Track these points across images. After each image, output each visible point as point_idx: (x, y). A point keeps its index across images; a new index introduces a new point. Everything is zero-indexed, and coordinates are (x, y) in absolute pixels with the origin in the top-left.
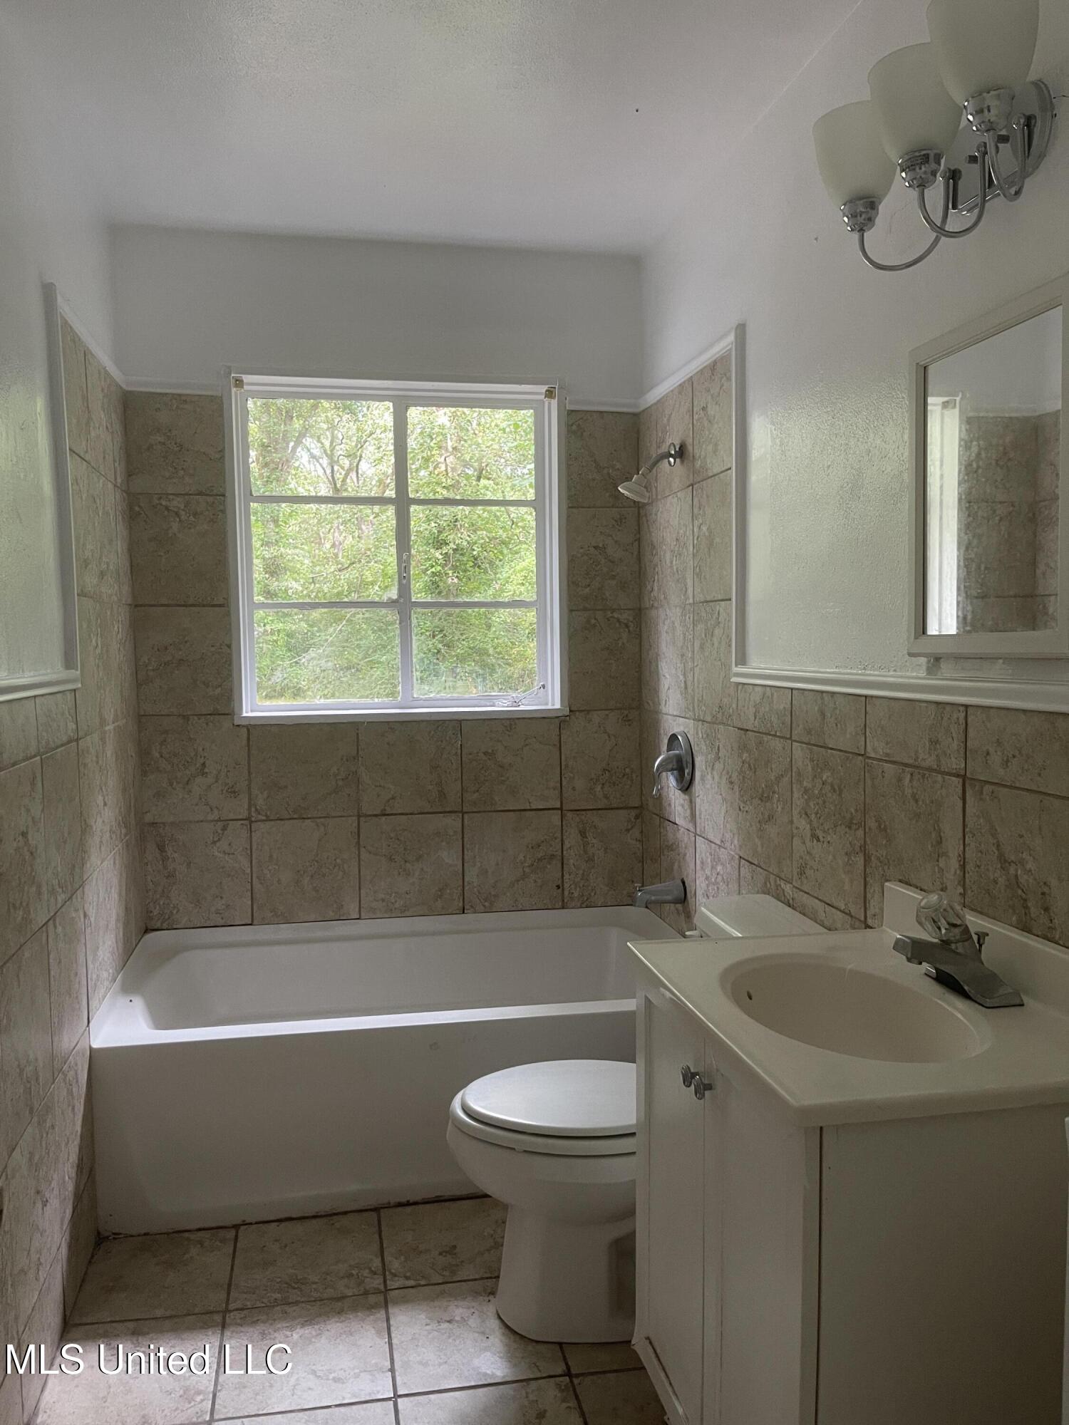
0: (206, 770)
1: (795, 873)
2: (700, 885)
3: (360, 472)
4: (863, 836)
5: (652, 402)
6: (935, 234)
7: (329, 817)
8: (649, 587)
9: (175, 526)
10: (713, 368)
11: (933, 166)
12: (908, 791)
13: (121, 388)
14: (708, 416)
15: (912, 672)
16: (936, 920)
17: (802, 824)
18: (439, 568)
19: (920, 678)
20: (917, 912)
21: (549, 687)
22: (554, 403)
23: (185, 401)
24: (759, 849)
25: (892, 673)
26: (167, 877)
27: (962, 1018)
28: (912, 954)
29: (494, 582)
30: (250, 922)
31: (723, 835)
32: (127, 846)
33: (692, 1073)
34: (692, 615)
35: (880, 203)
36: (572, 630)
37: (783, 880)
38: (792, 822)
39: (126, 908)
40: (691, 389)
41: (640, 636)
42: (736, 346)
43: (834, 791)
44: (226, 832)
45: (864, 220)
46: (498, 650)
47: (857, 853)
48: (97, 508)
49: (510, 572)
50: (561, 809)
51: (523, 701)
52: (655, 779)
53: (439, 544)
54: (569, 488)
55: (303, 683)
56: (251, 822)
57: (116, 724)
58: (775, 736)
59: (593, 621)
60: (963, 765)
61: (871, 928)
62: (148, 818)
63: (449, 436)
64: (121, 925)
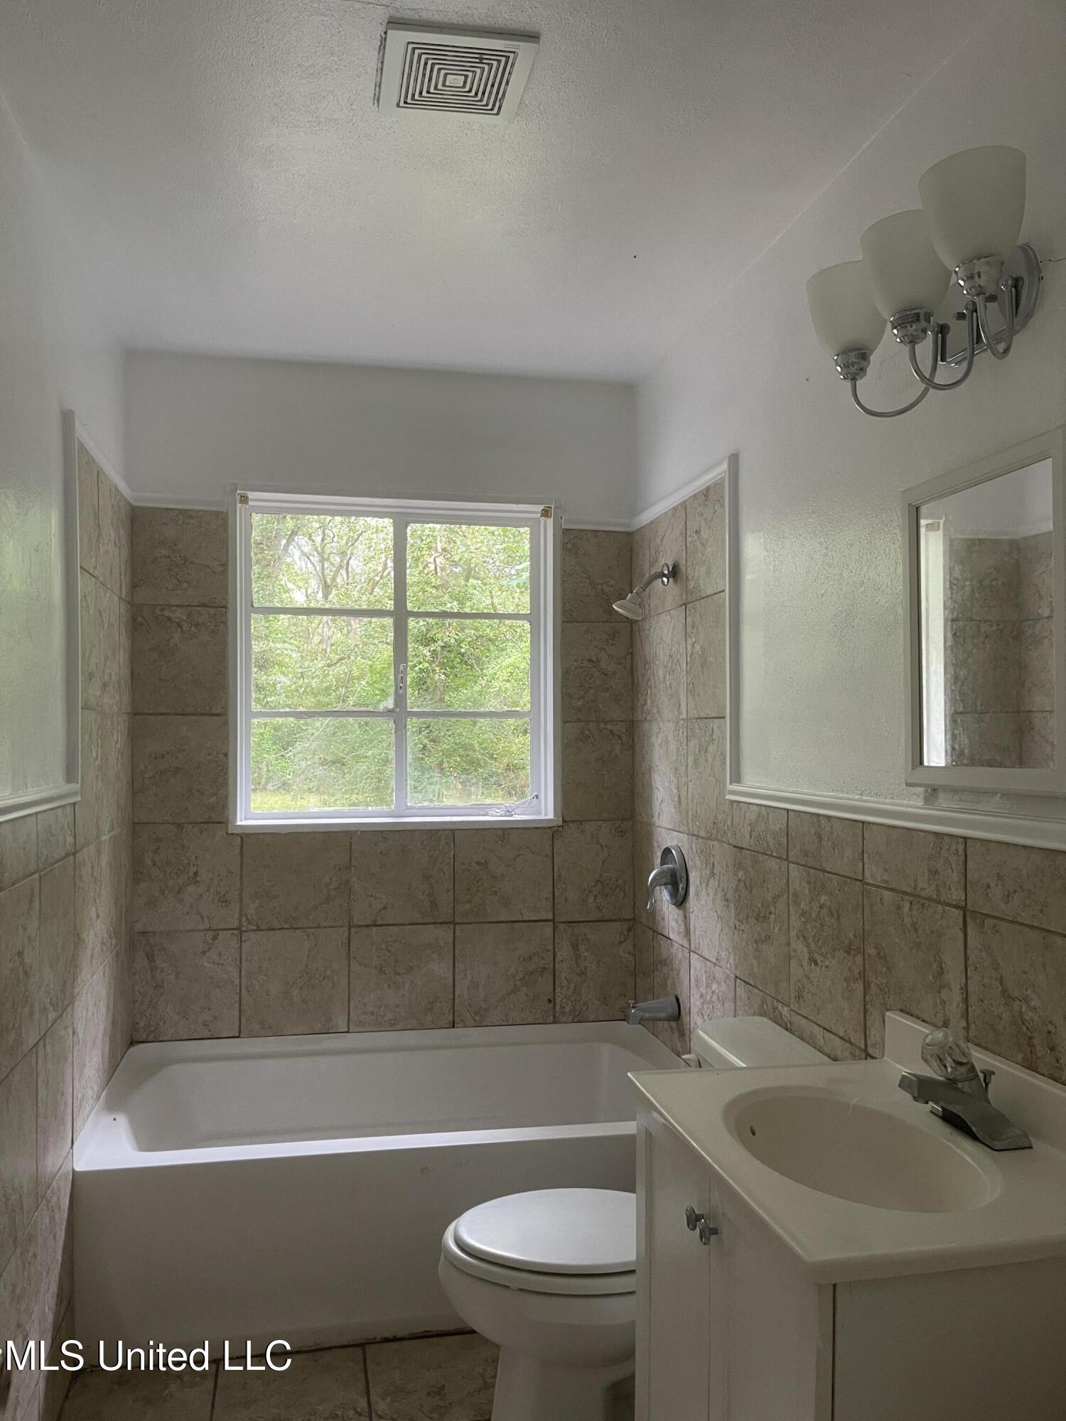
0: (198, 879)
1: (793, 994)
2: (695, 1004)
3: (350, 570)
4: (862, 962)
5: (645, 523)
6: (924, 386)
7: (320, 927)
8: (642, 701)
9: (177, 636)
10: (706, 494)
11: (924, 324)
12: (907, 920)
13: (130, 504)
14: (701, 539)
15: (909, 801)
16: (942, 1057)
17: (799, 946)
18: (426, 665)
19: (917, 808)
20: (922, 1050)
21: (542, 796)
22: (550, 522)
23: (191, 517)
24: (756, 970)
25: (888, 800)
26: (155, 988)
27: (971, 1162)
28: (918, 1092)
29: (481, 678)
30: (237, 1035)
31: (718, 953)
32: (117, 956)
33: (697, 1216)
34: (685, 730)
35: (872, 354)
36: (566, 741)
37: (781, 1002)
38: (789, 944)
39: (113, 1022)
40: (684, 512)
41: (632, 748)
42: (729, 475)
43: (832, 915)
44: (216, 942)
45: (856, 370)
46: (484, 746)
47: (856, 980)
48: (102, 621)
49: (496, 668)
50: (553, 921)
51: (517, 811)
52: (649, 893)
53: (427, 641)
54: (564, 604)
55: (288, 776)
56: (241, 932)
57: (112, 834)
58: (772, 856)
59: (587, 732)
60: (963, 898)
61: (873, 1058)
62: (139, 927)
63: (439, 538)
64: (107, 1039)
